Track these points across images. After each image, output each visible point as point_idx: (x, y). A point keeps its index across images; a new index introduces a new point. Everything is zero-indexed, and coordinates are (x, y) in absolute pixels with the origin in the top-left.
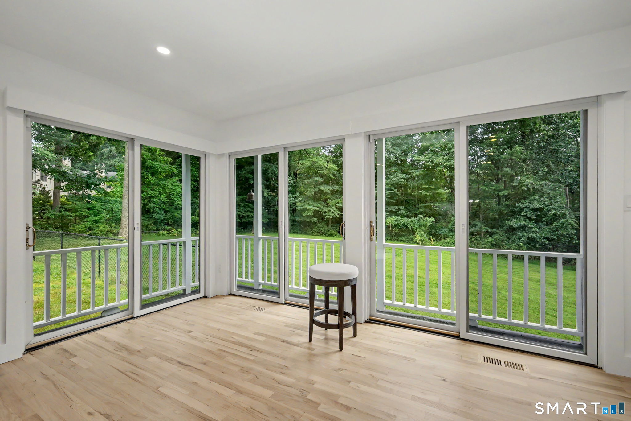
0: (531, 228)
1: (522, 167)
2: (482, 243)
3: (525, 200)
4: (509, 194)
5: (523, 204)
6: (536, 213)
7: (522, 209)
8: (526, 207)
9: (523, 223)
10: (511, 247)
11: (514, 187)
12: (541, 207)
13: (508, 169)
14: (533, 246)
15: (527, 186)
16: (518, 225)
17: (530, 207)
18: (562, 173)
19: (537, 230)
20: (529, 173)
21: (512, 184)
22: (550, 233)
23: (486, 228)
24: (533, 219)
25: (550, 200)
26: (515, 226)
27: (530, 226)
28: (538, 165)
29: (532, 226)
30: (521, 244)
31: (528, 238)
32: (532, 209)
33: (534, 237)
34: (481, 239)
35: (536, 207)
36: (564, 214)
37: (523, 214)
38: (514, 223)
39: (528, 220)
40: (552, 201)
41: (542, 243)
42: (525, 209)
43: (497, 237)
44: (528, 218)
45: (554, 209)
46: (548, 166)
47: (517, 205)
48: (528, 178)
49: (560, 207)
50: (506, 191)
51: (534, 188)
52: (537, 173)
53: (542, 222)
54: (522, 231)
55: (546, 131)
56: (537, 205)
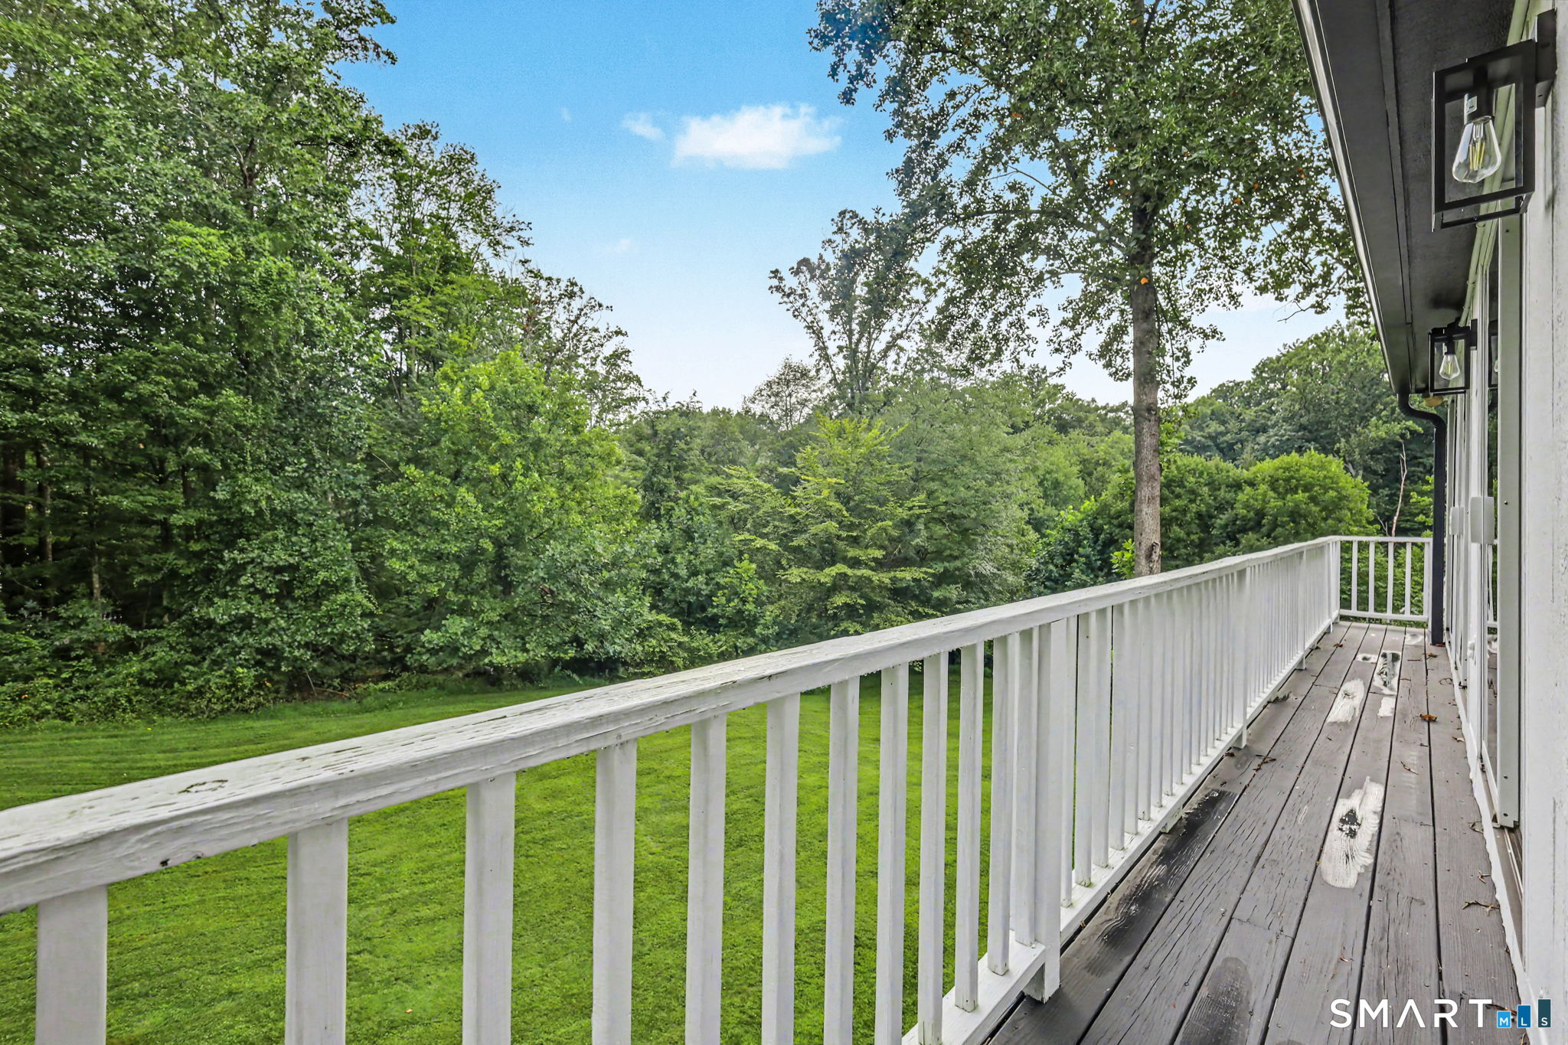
0: (266, 622)
1: (242, 448)
2: (107, 682)
3: (248, 540)
4: (200, 522)
5: (242, 550)
6: (278, 577)
7: (238, 569)
8: (252, 561)
9: (244, 608)
10: (209, 681)
11: (216, 504)
12: (292, 561)
13: (199, 450)
14: (271, 669)
15: (256, 502)
16: (230, 616)
17: (263, 561)
18: (338, 476)
19: (282, 623)
20: (262, 466)
21: (212, 494)
22: (315, 629)
23: (119, 627)
24: (270, 596)
25: (314, 541)
26: (221, 619)
27: (263, 615)
28: (284, 448)
29: (270, 614)
30: (239, 669)
31: (259, 651)
32: (269, 569)
33: (274, 645)
34: (101, 668)
35: (281, 563)
36: (347, 580)
37: (244, 580)
38: (219, 612)
39: (257, 598)
40: (318, 544)
41: (296, 659)
42: (250, 567)
43: (160, 654)
44: (257, 591)
45: (323, 567)
46: (308, 454)
47: (226, 555)
48: (257, 480)
49: (336, 562)
50: (191, 512)
51: (273, 511)
52: (282, 468)
53: (294, 600)
54: (242, 630)
55: (303, 361)
56: (280, 556)
